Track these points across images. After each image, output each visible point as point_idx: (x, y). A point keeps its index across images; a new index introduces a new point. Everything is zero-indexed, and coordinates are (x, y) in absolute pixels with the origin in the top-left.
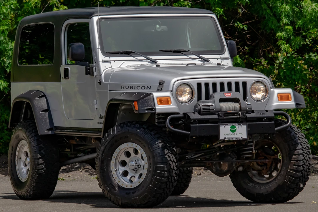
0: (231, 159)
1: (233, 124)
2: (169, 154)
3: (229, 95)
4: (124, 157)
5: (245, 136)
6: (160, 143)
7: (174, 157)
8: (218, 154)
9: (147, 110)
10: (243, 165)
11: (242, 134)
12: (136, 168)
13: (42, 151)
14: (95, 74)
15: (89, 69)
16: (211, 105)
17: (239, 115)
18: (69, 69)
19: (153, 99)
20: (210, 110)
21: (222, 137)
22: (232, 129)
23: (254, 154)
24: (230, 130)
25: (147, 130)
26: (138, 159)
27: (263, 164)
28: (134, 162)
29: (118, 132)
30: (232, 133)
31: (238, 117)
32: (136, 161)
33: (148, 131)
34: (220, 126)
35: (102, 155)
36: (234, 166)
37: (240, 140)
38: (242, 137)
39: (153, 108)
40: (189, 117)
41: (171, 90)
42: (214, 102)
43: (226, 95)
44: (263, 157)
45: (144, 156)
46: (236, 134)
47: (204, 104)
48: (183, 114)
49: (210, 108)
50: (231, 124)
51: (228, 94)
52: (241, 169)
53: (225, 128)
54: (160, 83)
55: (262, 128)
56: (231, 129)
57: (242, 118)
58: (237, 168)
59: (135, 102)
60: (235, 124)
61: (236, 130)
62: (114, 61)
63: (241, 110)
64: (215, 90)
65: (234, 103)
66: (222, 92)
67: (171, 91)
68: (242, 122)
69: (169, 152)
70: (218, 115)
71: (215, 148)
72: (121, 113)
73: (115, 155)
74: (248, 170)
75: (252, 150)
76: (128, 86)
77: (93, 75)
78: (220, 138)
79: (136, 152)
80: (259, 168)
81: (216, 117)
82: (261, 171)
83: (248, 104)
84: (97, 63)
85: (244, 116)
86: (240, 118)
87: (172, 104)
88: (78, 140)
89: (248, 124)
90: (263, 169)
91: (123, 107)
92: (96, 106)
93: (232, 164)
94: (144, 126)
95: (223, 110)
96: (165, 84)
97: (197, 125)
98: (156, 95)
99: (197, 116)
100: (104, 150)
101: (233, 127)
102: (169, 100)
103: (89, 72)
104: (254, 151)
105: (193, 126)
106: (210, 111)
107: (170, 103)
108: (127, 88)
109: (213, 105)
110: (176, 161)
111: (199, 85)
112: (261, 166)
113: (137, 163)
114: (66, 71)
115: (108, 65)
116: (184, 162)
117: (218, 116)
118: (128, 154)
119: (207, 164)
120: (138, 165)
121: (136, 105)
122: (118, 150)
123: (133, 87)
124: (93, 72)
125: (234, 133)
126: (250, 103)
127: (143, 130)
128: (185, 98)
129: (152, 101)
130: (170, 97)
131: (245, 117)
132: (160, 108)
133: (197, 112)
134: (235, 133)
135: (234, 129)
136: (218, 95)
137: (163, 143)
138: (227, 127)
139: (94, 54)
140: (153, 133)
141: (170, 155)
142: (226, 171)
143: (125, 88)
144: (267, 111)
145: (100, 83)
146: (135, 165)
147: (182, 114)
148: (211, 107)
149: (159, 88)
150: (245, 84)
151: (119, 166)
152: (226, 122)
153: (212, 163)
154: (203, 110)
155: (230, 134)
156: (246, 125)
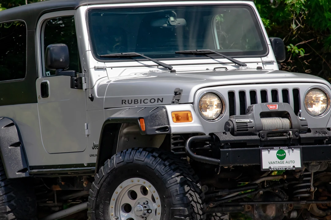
0: (280, 200)
1: (281, 148)
2: (190, 192)
3: (275, 107)
4: (127, 200)
5: (298, 165)
6: (178, 176)
7: (198, 196)
8: (261, 192)
9: (158, 129)
10: (297, 210)
11: (294, 162)
12: (145, 214)
13: (13, 202)
14: (85, 86)
15: (76, 80)
16: (249, 121)
17: (289, 135)
18: (48, 82)
19: (166, 114)
20: (247, 128)
21: (265, 166)
22: (280, 155)
23: (312, 192)
24: (278, 156)
25: (159, 159)
26: (147, 201)
27: (326, 208)
28: (142, 205)
29: (118, 164)
30: (280, 161)
31: (287, 138)
32: (144, 204)
33: (161, 160)
34: (262, 150)
35: (97, 197)
36: (284, 209)
37: (291, 170)
38: (294, 167)
39: (167, 127)
40: (217, 138)
41: (192, 101)
42: (253, 117)
43: (270, 107)
44: (326, 198)
45: (156, 195)
46: (285, 162)
47: (239, 120)
48: (210, 134)
49: (247, 126)
50: (278, 148)
51: (272, 106)
52: (294, 214)
53: (269, 153)
54: (176, 93)
55: (323, 153)
56: (278, 154)
57: (294, 140)
58: (290, 213)
59: (141, 120)
60: (283, 148)
61: (285, 156)
62: (112, 68)
63: (291, 128)
64: (254, 101)
65: (281, 118)
66: (265, 104)
67: (192, 103)
68: (293, 145)
69: (190, 189)
70: (259, 135)
71: (256, 184)
72: (123, 138)
73: (114, 196)
74: (305, 217)
75: (309, 187)
76: (132, 100)
77: (81, 88)
78: (263, 168)
79: (144, 191)
80: (321, 212)
81: (256, 137)
82: (324, 217)
83: (301, 120)
84: (88, 71)
85: (297, 136)
86: (290, 138)
87: (193, 121)
88: (63, 183)
89: (303, 148)
90: (327, 215)
91: (125, 131)
92: (87, 132)
93: (282, 206)
94: (154, 154)
95: (266, 128)
96: (183, 94)
97: (230, 149)
98: (171, 109)
99: (229, 137)
100: (99, 191)
101: (281, 152)
102: (189, 115)
103: (77, 84)
104: (312, 189)
105: (223, 151)
106: (247, 130)
107: (190, 119)
108: (130, 102)
109: (251, 122)
110: (200, 202)
111: (231, 94)
112: (324, 210)
113: (146, 207)
114: (44, 86)
115: (102, 73)
116: (212, 205)
117: (259, 137)
118: (133, 195)
119: (246, 207)
120: (148, 210)
121: (143, 125)
122: (118, 189)
123: (137, 100)
124: (81, 83)
125: (282, 161)
126: (304, 119)
127: (154, 159)
128: (212, 112)
129: (165, 116)
130: (190, 111)
131: (297, 138)
132: (176, 127)
133: (229, 131)
134: (285, 160)
135: (283, 155)
136: (258, 107)
137: (182, 177)
138: (272, 151)
139: (82, 59)
140: (167, 163)
141: (193, 193)
142: (273, 217)
143: (127, 102)
144: (329, 129)
145: (92, 99)
146: (144, 210)
147: (207, 135)
148: (249, 125)
149: (174, 100)
150: (296, 92)
151: (121, 212)
152: (270, 145)
153: (252, 206)
154: (237, 128)
155: (277, 162)
156: (299, 149)
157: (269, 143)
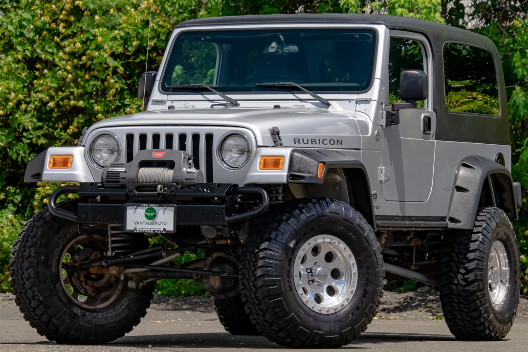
1: (151, 205)
3: (161, 155)
5: (170, 227)
9: (32, 176)
11: (165, 223)
16: (124, 171)
20: (119, 178)
21: (130, 226)
22: (149, 214)
24: (146, 215)
30: (148, 221)
34: (128, 208)
38: (164, 229)
39: (40, 174)
43: (156, 155)
46: (154, 223)
47: (114, 168)
49: (119, 176)
50: (147, 205)
51: (159, 153)
53: (135, 211)
55: (202, 214)
56: (146, 213)
57: (164, 196)
60: (153, 205)
63: (173, 181)
64: (143, 146)
68: (166, 202)
78: (127, 229)
83: (188, 172)
85: (170, 192)
86: (159, 195)
89: (178, 207)
97: (90, 204)
101: (150, 210)
105: (81, 206)
106: (119, 182)
107: (69, 165)
109: (126, 172)
111: (130, 138)
125: (151, 221)
130: (72, 156)
131: (172, 194)
134: (154, 221)
135: (152, 214)
138: (139, 209)
144: (219, 185)
148: (121, 175)
152: (138, 202)
154: (106, 178)
155: (145, 223)
156: (173, 209)
157: (140, 199)
